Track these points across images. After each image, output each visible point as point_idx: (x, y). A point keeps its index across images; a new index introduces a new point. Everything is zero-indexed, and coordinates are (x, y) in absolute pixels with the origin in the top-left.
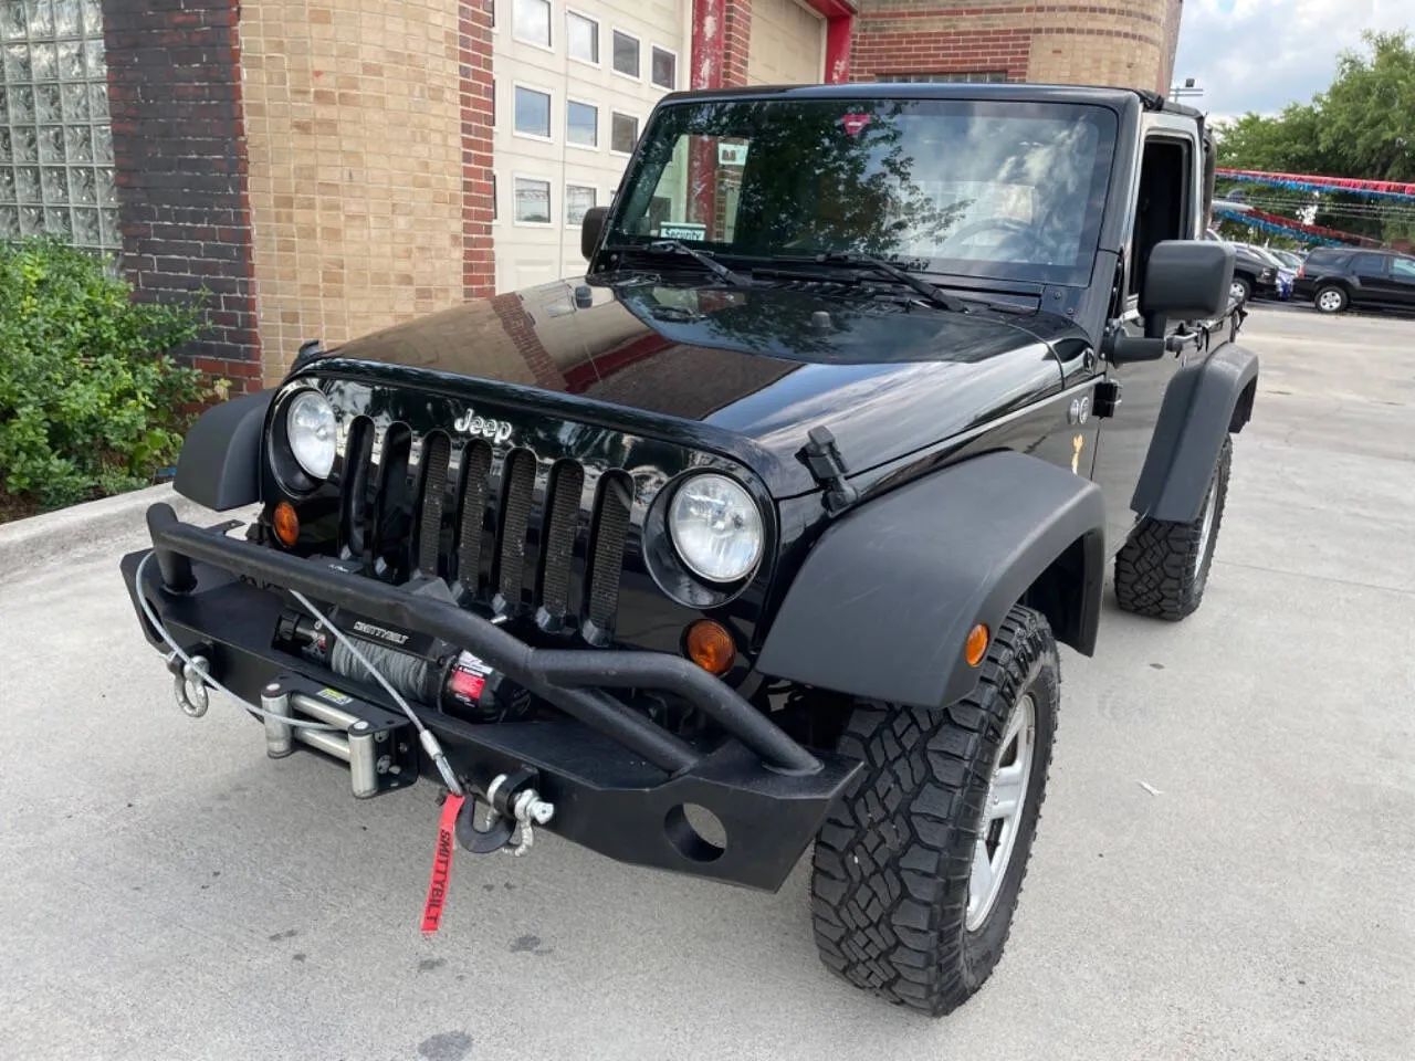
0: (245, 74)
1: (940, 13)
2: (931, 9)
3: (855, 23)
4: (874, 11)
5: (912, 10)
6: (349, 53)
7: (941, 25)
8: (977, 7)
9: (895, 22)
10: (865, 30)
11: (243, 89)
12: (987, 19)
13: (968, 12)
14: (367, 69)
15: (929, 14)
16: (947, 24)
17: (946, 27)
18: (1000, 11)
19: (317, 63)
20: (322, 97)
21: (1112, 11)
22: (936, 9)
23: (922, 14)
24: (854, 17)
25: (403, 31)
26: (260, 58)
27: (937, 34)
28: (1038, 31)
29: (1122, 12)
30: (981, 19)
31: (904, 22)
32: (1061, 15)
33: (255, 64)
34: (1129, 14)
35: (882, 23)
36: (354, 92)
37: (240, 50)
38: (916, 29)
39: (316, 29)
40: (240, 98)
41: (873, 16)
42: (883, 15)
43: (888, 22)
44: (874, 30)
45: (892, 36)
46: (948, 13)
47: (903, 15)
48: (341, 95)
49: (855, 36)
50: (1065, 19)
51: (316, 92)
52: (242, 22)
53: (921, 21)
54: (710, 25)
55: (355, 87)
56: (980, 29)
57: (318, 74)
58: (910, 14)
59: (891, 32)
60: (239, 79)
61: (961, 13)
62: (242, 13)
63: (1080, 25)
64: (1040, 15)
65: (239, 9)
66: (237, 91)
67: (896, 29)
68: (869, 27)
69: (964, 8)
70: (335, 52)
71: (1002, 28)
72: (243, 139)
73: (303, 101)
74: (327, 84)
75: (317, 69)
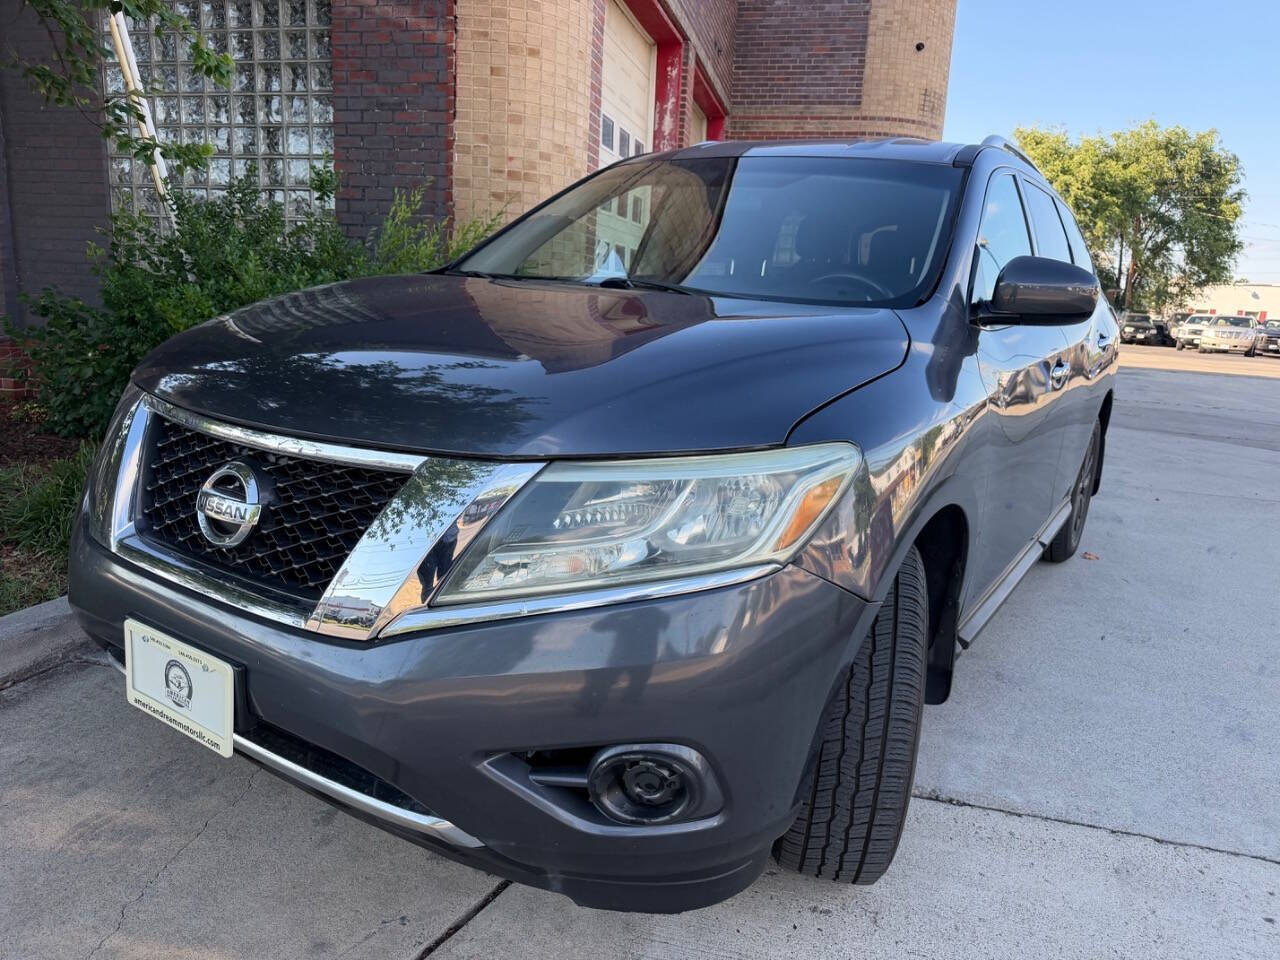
0: (456, 157)
1: (792, 118)
2: (785, 115)
3: (727, 122)
4: (742, 114)
5: (770, 115)
6: (532, 145)
7: (792, 126)
8: (819, 115)
9: (757, 123)
10: (735, 128)
11: (454, 168)
12: (826, 123)
13: (812, 118)
14: (542, 156)
15: (783, 118)
16: (797, 126)
17: (796, 128)
18: (835, 118)
19: (511, 152)
20: (512, 175)
21: (913, 122)
22: (788, 115)
23: (777, 118)
24: (727, 118)
25: (563, 130)
26: (469, 147)
27: (789, 133)
28: (863, 134)
29: (920, 123)
30: (821, 123)
31: (765, 123)
32: (879, 123)
33: (465, 150)
34: (925, 124)
35: (748, 123)
36: (535, 172)
37: (454, 140)
38: (773, 128)
39: (512, 127)
40: (452, 174)
41: (740, 118)
42: (748, 118)
43: (752, 123)
44: (742, 128)
45: (755, 133)
46: (796, 118)
47: (763, 118)
48: (525, 174)
49: (727, 132)
50: (882, 126)
51: (509, 172)
52: (457, 121)
53: (777, 123)
54: (668, 124)
55: (535, 168)
56: (821, 130)
57: (511, 159)
58: (769, 118)
59: (755, 130)
60: (452, 160)
61: (806, 118)
62: (457, 115)
63: (892, 131)
64: (864, 122)
65: (455, 112)
66: (450, 170)
67: (758, 128)
68: (738, 125)
69: (808, 115)
70: (523, 144)
71: (837, 130)
72: (451, 203)
73: (500, 177)
74: (516, 166)
75: (511, 155)
